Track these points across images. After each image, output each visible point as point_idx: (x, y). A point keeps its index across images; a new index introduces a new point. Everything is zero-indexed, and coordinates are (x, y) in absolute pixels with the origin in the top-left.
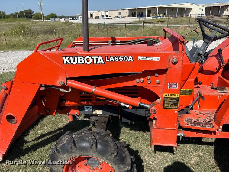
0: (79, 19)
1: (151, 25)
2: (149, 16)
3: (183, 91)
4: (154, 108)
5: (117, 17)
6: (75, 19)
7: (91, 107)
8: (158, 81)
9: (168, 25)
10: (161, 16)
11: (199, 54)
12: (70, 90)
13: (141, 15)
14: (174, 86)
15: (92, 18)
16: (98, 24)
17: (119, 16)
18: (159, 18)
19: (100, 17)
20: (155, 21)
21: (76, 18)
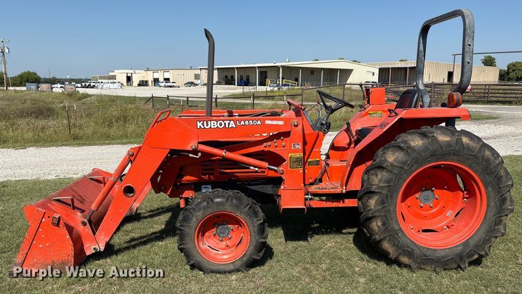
0: (100, 87)
1: (270, 102)
2: (262, 83)
3: (310, 162)
4: (281, 169)
5: (192, 84)
6: (89, 86)
7: (210, 186)
8: (284, 144)
9: (302, 102)
10: (288, 85)
11: (322, 124)
12: (200, 154)
13: (245, 82)
14: (297, 146)
15: (131, 85)
16: (152, 97)
17: (196, 82)
18: (285, 88)
19: (150, 83)
20: (277, 94)
21: (92, 84)
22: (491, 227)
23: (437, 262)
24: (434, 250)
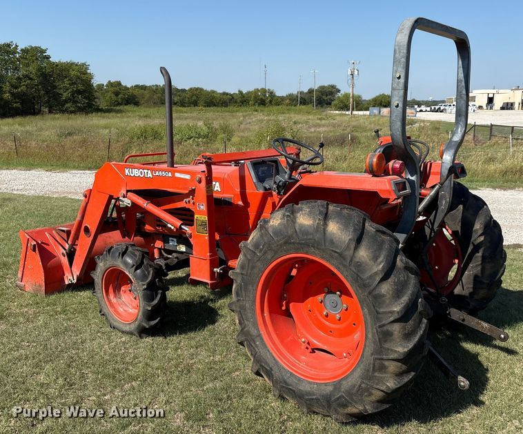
4: (189, 231)
6: (439, 110)
7: (175, 240)
14: (202, 207)
21: (442, 108)
22: (368, 371)
23: (300, 398)
24: (300, 380)
